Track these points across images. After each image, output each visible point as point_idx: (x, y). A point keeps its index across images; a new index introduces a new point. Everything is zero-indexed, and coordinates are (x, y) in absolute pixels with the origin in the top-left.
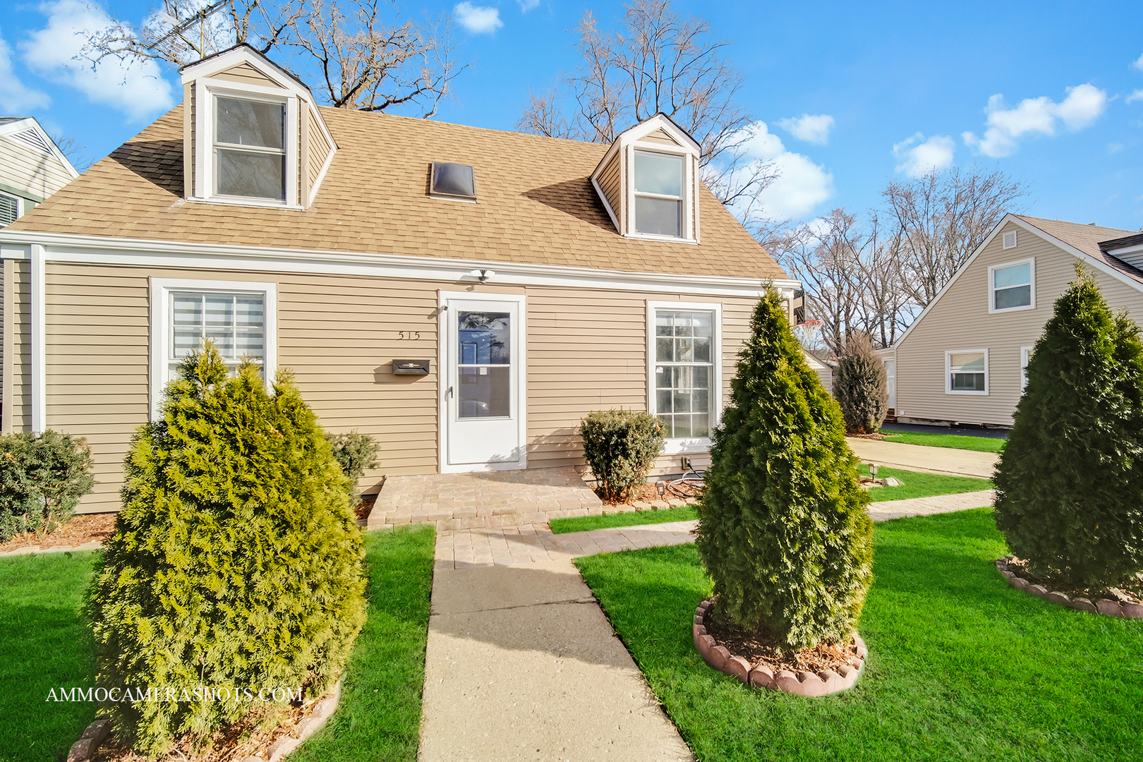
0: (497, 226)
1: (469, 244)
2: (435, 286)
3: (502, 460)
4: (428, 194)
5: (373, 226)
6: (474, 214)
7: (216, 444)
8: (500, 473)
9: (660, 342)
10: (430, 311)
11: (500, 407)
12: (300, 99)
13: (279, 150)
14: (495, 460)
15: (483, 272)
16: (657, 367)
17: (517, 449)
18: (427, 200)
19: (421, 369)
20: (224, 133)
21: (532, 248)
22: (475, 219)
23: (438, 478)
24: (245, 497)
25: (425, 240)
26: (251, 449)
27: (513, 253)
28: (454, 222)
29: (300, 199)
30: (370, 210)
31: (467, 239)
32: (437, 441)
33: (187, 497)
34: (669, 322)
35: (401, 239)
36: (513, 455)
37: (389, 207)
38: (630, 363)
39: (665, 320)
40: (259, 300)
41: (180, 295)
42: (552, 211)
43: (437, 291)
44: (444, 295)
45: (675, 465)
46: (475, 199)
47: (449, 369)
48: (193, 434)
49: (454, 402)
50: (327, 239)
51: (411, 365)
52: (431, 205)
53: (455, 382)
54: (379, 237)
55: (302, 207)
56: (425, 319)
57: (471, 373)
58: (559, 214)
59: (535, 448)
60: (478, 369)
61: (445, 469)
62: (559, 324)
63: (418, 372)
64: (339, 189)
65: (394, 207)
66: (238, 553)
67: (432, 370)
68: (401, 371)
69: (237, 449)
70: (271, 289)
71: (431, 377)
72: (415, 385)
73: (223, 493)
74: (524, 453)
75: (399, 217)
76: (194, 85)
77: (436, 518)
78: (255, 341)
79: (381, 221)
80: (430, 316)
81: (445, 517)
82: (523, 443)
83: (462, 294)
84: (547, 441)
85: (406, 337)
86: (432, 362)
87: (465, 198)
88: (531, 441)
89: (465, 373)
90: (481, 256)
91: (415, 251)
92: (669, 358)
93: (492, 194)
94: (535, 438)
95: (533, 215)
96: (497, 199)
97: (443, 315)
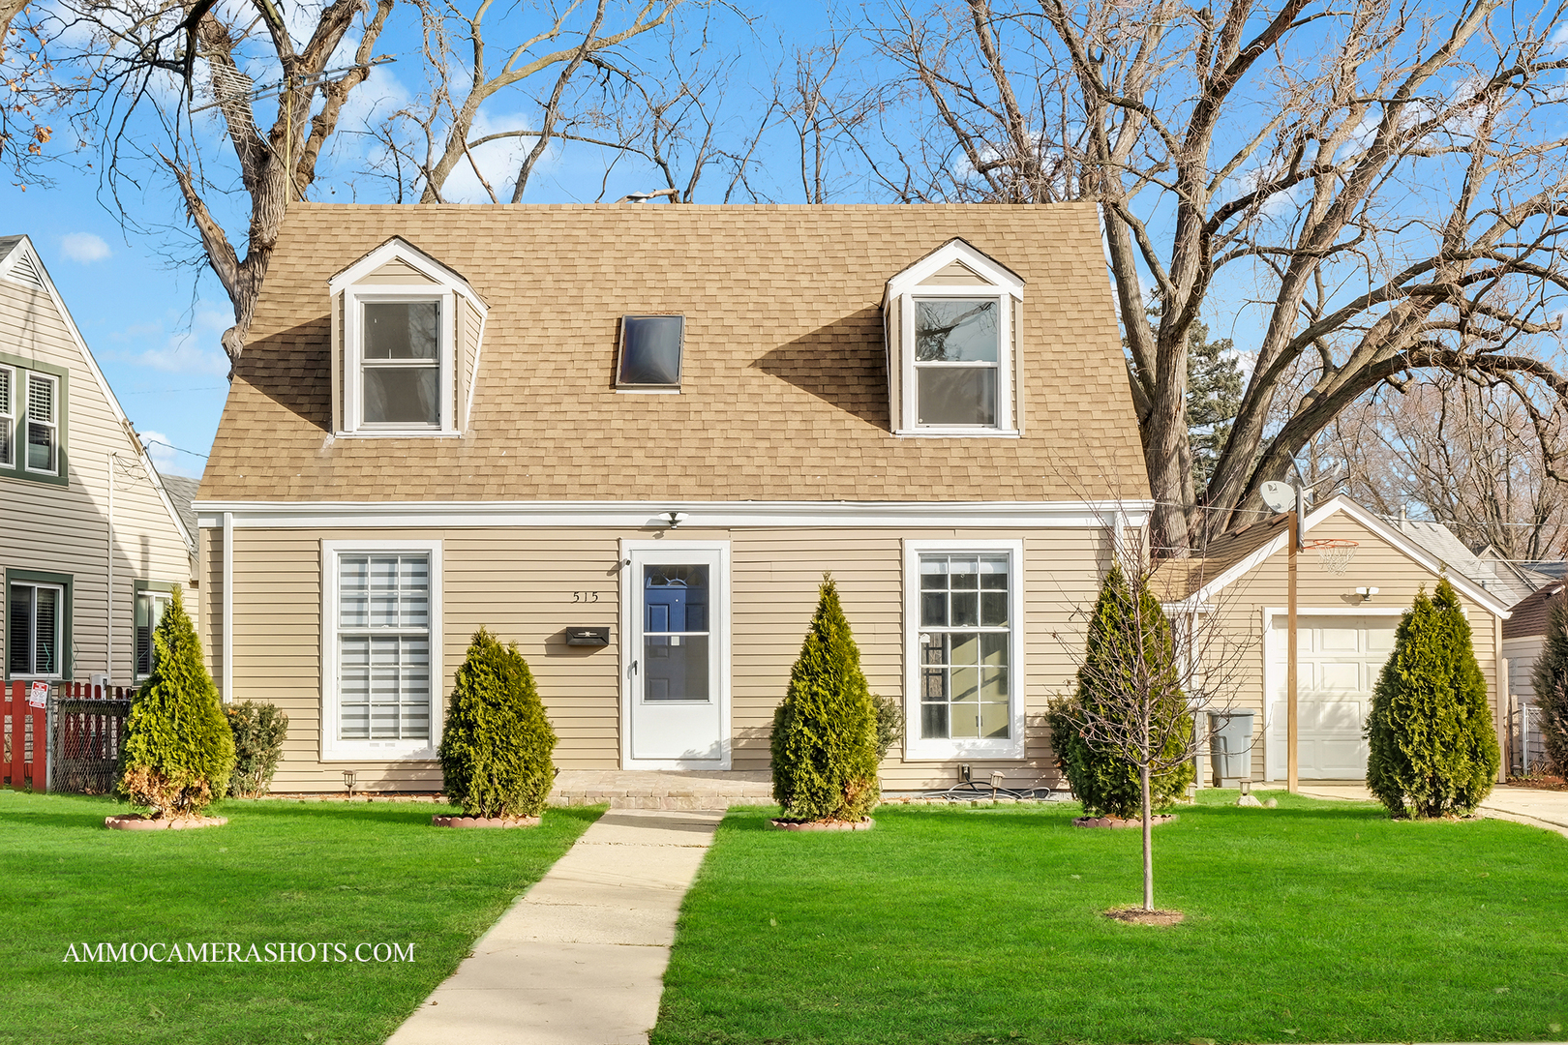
0: (704, 435)
1: (661, 471)
2: (616, 534)
3: (698, 757)
4: (613, 386)
5: (542, 453)
6: (674, 416)
7: (491, 677)
8: (695, 766)
9: (926, 599)
10: (610, 566)
11: (697, 688)
12: (456, 294)
13: (431, 361)
14: (688, 756)
15: (673, 515)
16: (921, 634)
17: (719, 744)
18: (610, 398)
19: (598, 639)
20: (373, 349)
21: (746, 471)
22: (675, 426)
23: (619, 772)
24: (505, 701)
25: (604, 471)
26: (506, 679)
27: (718, 481)
28: (644, 434)
29: (456, 421)
30: (539, 426)
31: (659, 462)
32: (618, 729)
33: (484, 699)
34: (943, 568)
35: (576, 471)
36: (712, 751)
37: (561, 417)
38: (880, 629)
39: (937, 565)
40: (423, 560)
41: (348, 558)
42: (795, 394)
43: (618, 540)
44: (626, 545)
45: (946, 776)
46: (679, 388)
47: (632, 639)
48: (482, 671)
49: (639, 679)
50: (492, 480)
51: (588, 634)
52: (615, 407)
53: (639, 656)
54: (550, 471)
55: (459, 433)
56: (604, 576)
57: (661, 644)
59: (742, 744)
60: (669, 637)
61: (628, 764)
62: (776, 577)
63: (595, 642)
64: (498, 391)
65: (569, 417)
66: (504, 726)
67: (612, 639)
68: (577, 641)
69: (499, 679)
70: (435, 546)
71: (611, 649)
72: (591, 659)
73: (496, 698)
74: (727, 749)
75: (573, 434)
76: (343, 293)
77: (611, 795)
78: (419, 607)
79: (551, 444)
80: (610, 572)
81: (619, 795)
82: (727, 735)
83: (649, 542)
84: (759, 735)
85: (582, 598)
86: (613, 630)
87: (664, 387)
88: (737, 734)
89: (654, 643)
90: (674, 491)
91: (593, 490)
92: (942, 621)
93: (707, 370)
94: (742, 731)
95: (762, 407)
96: (714, 381)
97: (626, 570)
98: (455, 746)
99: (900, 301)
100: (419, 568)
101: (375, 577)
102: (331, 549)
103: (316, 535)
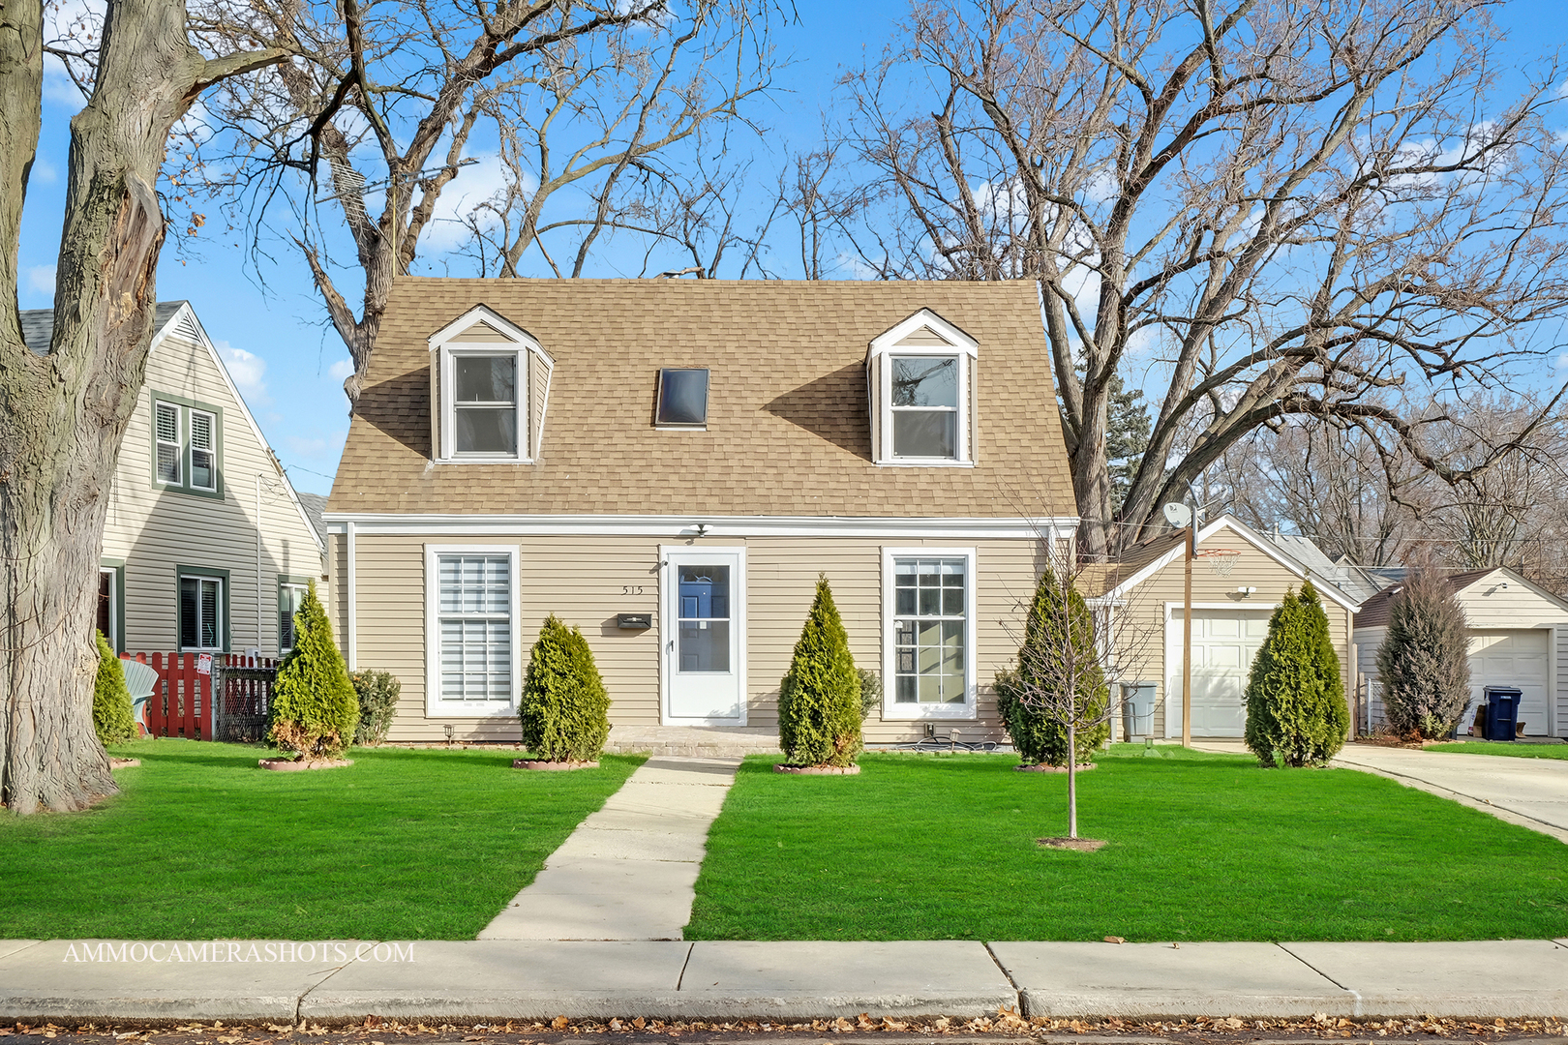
0: (725, 463)
1: (691, 492)
2: (656, 542)
3: (721, 716)
4: (653, 424)
5: (598, 477)
6: (701, 448)
8: (719, 724)
9: (900, 593)
10: (652, 566)
11: (720, 662)
12: (529, 350)
13: (509, 403)
14: (714, 715)
15: (701, 526)
16: (896, 621)
17: (737, 705)
18: (651, 434)
19: (642, 623)
20: (464, 393)
21: (758, 492)
22: (702, 456)
23: (660, 728)
24: (570, 671)
25: (647, 491)
27: (736, 500)
28: (678, 463)
29: (529, 451)
30: (595, 455)
31: (690, 485)
32: (659, 693)
33: (553, 670)
34: (913, 570)
35: (625, 492)
36: (732, 711)
37: (613, 448)
38: (863, 617)
39: (908, 567)
40: (505, 560)
41: (445, 559)
42: (795, 431)
43: (658, 546)
44: (664, 550)
45: (915, 732)
46: (705, 426)
47: (670, 623)
48: (551, 648)
49: (675, 655)
50: (559, 498)
51: (635, 619)
52: (655, 441)
53: (675, 636)
54: (604, 491)
55: (532, 460)
56: (647, 574)
57: (692, 627)
58: (804, 435)
59: (756, 705)
60: (698, 623)
61: (666, 721)
62: (782, 575)
63: (640, 625)
64: (562, 428)
65: (618, 448)
66: (569, 691)
67: (654, 623)
68: (626, 625)
69: (565, 654)
70: (514, 550)
71: (652, 631)
72: (638, 639)
73: (563, 669)
74: (744, 710)
75: (622, 462)
76: (439, 349)
77: (653, 745)
78: (502, 597)
79: (604, 470)
80: (652, 571)
81: (659, 745)
82: (744, 699)
83: (682, 548)
84: (769, 699)
85: (630, 592)
86: (654, 616)
87: (694, 426)
88: (751, 698)
89: (686, 627)
90: (702, 508)
91: (638, 506)
92: (912, 611)
93: (727, 412)
94: (755, 696)
95: (771, 442)
96: (733, 421)
97: (664, 569)
98: (532, 706)
99: (880, 358)
100: (502, 567)
101: (467, 573)
102: (432, 551)
103: (421, 540)
